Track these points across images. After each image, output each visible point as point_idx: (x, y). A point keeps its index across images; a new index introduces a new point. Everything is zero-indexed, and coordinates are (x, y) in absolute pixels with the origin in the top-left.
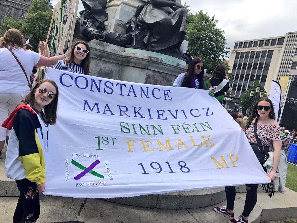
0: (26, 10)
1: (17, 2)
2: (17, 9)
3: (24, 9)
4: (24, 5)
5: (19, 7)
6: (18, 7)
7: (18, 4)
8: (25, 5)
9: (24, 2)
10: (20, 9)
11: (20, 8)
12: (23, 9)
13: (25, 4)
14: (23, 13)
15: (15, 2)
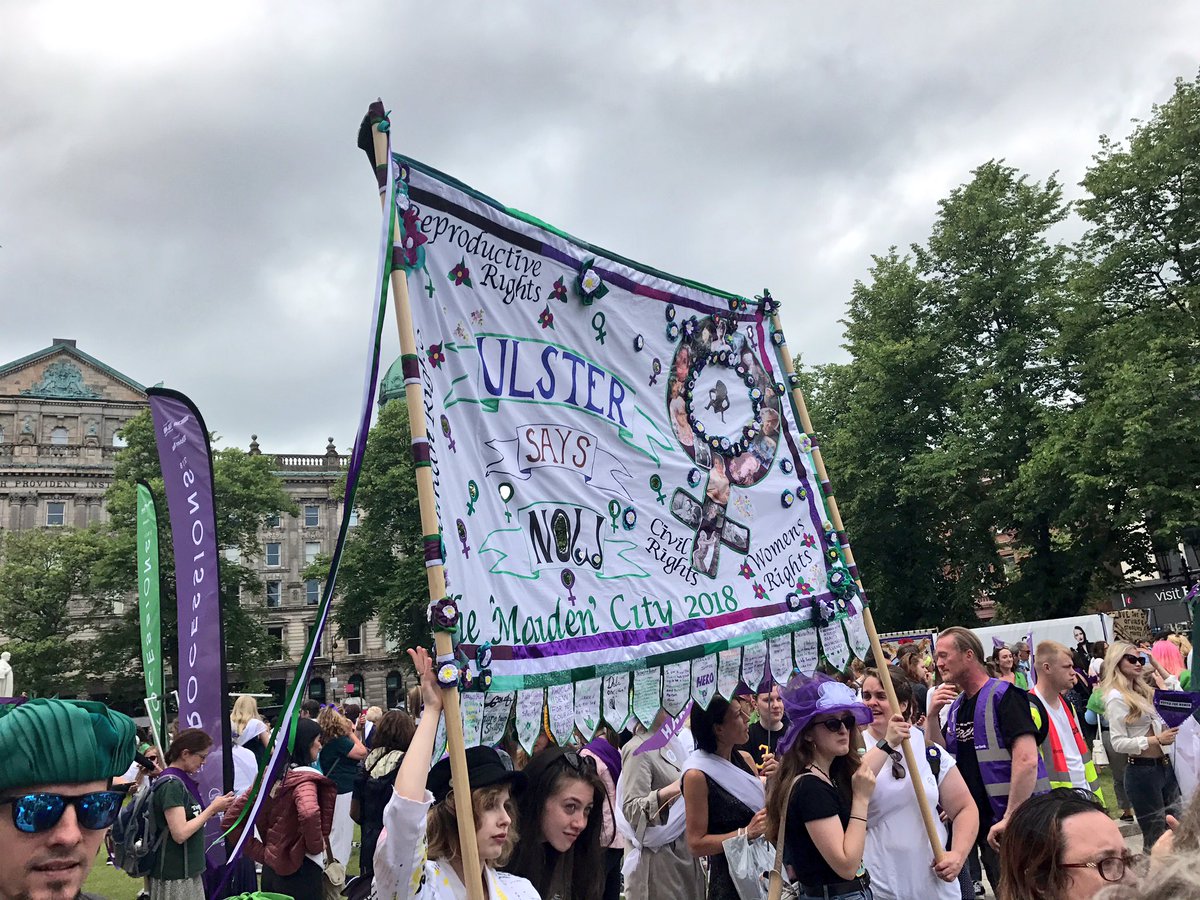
0: (68, 490)
1: (21, 471)
2: (23, 499)
3: (58, 490)
4: (57, 474)
5: (33, 490)
6: (27, 490)
7: (28, 474)
8: (64, 471)
9: (56, 462)
10: (40, 495)
11: (41, 490)
12: (52, 491)
13: (60, 467)
14: (55, 507)
15: (13, 470)
